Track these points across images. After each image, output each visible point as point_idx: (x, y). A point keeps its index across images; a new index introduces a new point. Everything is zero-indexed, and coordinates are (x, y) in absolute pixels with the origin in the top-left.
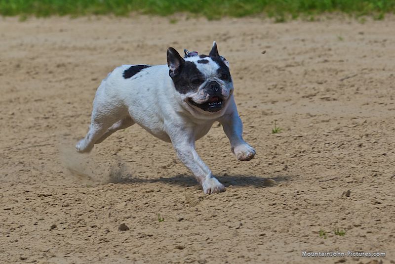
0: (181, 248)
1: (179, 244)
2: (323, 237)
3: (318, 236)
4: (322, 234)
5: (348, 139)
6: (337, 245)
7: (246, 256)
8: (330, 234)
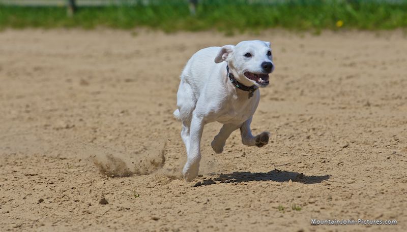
0: (156, 219)
1: (153, 216)
2: (282, 211)
3: (277, 211)
4: (281, 209)
5: (297, 132)
6: (295, 218)
7: (215, 227)
8: (288, 209)
